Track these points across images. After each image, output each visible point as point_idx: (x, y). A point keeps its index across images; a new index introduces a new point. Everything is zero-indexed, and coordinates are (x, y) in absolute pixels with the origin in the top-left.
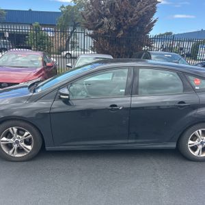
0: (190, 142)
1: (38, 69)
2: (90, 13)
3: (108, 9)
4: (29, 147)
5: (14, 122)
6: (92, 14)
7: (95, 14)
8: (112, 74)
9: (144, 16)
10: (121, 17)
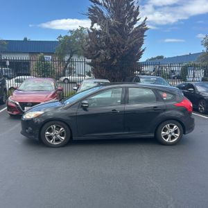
0: (163, 133)
1: (52, 92)
2: (89, 46)
3: (104, 43)
4: (63, 138)
5: (53, 122)
6: (91, 46)
7: (94, 46)
8: (111, 92)
9: (133, 47)
10: (115, 49)
